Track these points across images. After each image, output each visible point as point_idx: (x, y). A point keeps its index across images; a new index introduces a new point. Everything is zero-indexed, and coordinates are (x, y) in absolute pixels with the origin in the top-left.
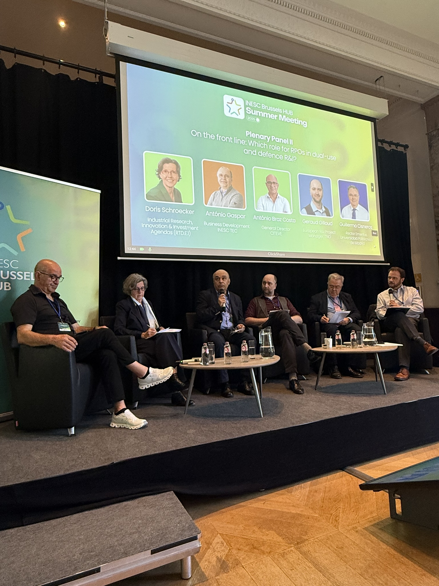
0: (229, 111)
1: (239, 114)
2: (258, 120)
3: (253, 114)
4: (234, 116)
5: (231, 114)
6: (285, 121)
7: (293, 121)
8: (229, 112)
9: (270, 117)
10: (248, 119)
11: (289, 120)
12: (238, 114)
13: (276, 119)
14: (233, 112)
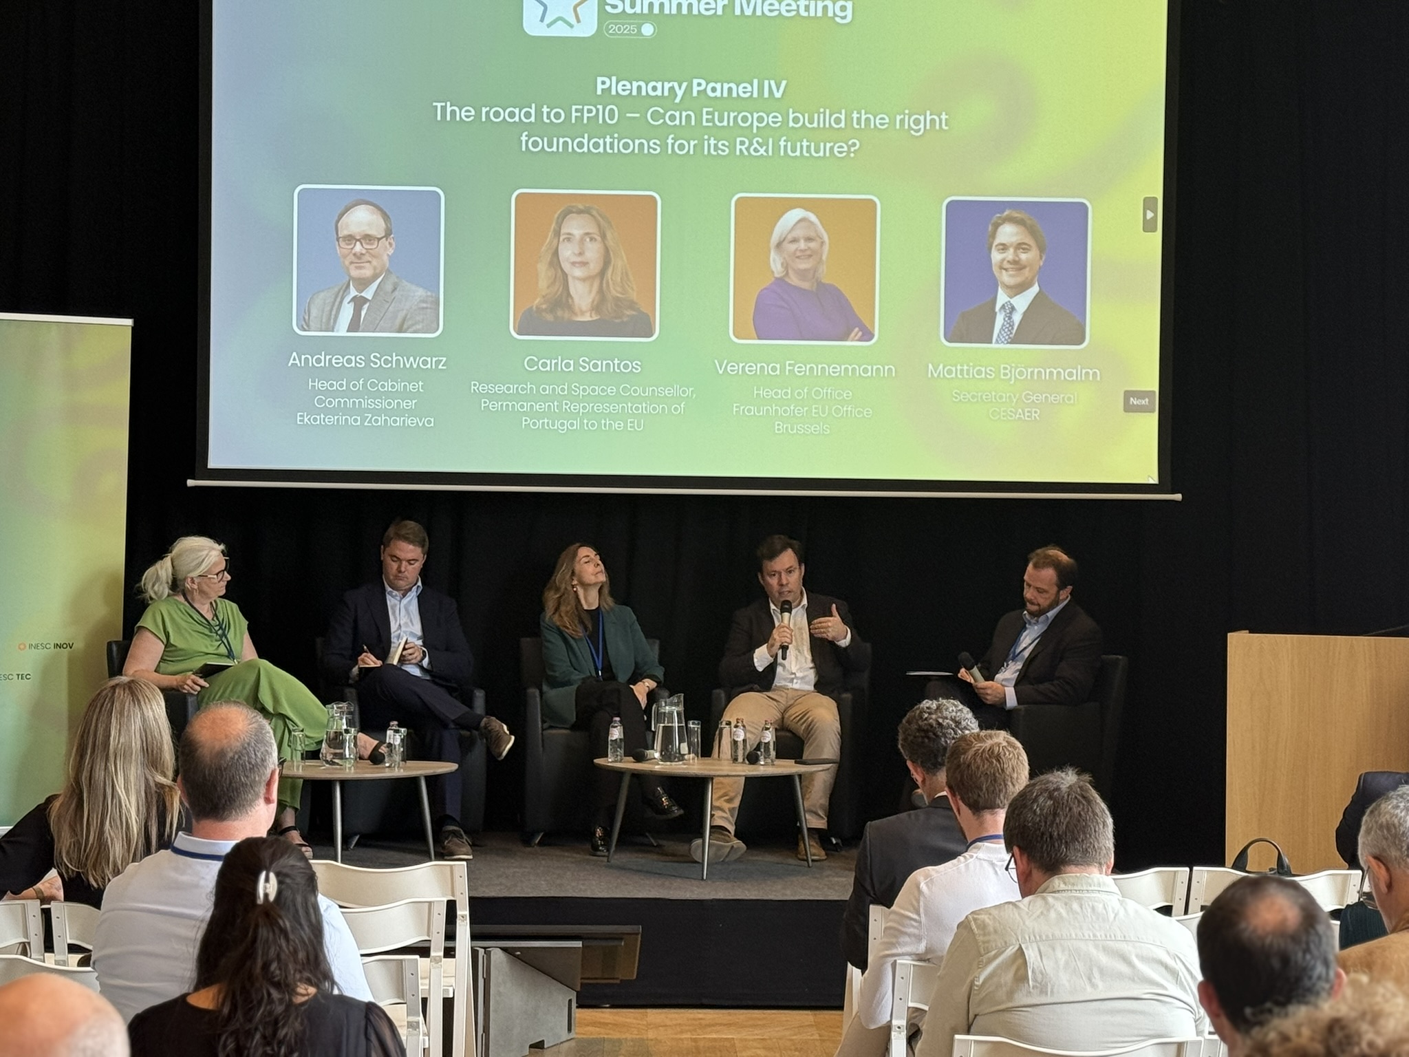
0: (540, 18)
1: (578, 21)
2: (648, 30)
3: (629, 11)
4: (560, 30)
5: (549, 26)
6: (759, 13)
7: (794, 7)
8: (542, 20)
9: (695, 12)
10: (611, 32)
11: (777, 6)
12: (573, 20)
13: (720, 12)
14: (554, 18)
